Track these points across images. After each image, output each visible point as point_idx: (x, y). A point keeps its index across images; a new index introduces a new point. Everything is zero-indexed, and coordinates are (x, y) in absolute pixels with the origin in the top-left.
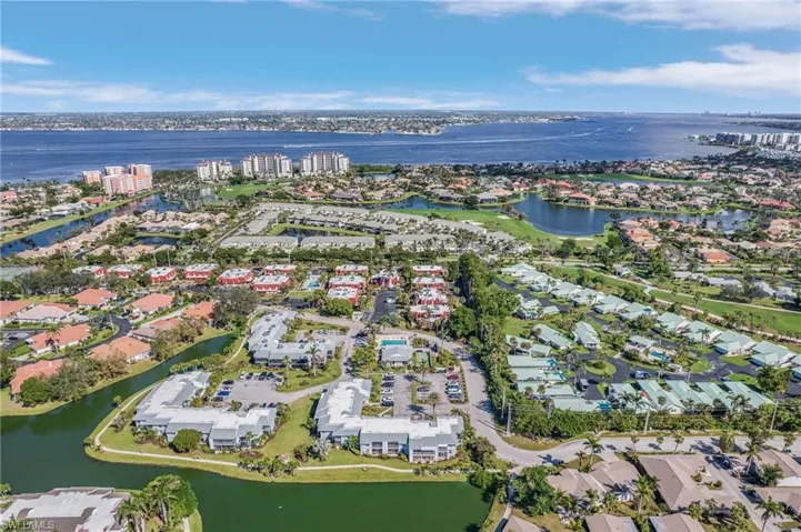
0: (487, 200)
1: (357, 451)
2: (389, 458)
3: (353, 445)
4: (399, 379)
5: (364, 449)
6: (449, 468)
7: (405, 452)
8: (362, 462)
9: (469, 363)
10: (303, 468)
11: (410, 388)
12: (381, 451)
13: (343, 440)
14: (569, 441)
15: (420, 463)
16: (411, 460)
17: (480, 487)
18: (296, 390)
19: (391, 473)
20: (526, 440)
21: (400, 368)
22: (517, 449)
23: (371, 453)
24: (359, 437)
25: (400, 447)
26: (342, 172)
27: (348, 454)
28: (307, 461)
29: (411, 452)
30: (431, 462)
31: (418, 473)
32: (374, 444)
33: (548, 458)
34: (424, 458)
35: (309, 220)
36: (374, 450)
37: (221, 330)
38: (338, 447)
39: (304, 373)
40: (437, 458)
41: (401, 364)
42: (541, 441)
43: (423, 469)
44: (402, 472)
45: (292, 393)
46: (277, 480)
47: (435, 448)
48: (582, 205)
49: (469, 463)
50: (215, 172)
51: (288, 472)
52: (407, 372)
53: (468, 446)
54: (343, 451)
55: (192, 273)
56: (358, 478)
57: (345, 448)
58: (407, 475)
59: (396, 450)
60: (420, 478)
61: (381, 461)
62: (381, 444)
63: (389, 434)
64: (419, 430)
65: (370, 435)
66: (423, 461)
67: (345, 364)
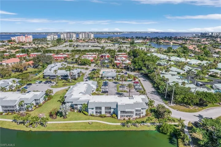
0: (137, 43)
1: (86, 113)
2: (105, 117)
3: (84, 109)
4: (111, 84)
5: (90, 111)
6: (143, 122)
7: (116, 113)
8: (89, 119)
9: (142, 78)
10: (52, 122)
11: (116, 86)
12: (100, 112)
13: (79, 107)
14: (207, 108)
15: (124, 119)
16: (119, 118)
17: (165, 134)
18: (61, 87)
19: (107, 125)
20: (182, 108)
21: (111, 80)
22: (179, 112)
23: (95, 114)
24: (88, 105)
25: (112, 110)
26: (91, 38)
27: (81, 115)
28: (56, 118)
29: (119, 112)
30: (131, 119)
31: (123, 125)
32: (97, 108)
33: (200, 116)
34: (127, 116)
35: (79, 45)
36: (96, 112)
37: (36, 69)
38: (76, 111)
39: (66, 81)
40: (134, 116)
41: (111, 78)
42: (192, 108)
43: (128, 122)
44: (113, 125)
45: (58, 88)
46: (33, 130)
47: (133, 110)
48: (168, 44)
49: (154, 120)
50: (52, 37)
51: (42, 124)
52: (114, 81)
53: (152, 111)
54: (79, 113)
55: (32, 55)
56: (86, 128)
57: (80, 111)
58: (117, 126)
59: (110, 112)
60: (125, 128)
61: (100, 118)
62: (100, 108)
63: (106, 103)
64: (123, 101)
65: (94, 103)
66: (127, 118)
67: (86, 78)
